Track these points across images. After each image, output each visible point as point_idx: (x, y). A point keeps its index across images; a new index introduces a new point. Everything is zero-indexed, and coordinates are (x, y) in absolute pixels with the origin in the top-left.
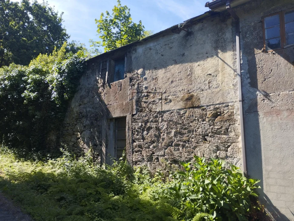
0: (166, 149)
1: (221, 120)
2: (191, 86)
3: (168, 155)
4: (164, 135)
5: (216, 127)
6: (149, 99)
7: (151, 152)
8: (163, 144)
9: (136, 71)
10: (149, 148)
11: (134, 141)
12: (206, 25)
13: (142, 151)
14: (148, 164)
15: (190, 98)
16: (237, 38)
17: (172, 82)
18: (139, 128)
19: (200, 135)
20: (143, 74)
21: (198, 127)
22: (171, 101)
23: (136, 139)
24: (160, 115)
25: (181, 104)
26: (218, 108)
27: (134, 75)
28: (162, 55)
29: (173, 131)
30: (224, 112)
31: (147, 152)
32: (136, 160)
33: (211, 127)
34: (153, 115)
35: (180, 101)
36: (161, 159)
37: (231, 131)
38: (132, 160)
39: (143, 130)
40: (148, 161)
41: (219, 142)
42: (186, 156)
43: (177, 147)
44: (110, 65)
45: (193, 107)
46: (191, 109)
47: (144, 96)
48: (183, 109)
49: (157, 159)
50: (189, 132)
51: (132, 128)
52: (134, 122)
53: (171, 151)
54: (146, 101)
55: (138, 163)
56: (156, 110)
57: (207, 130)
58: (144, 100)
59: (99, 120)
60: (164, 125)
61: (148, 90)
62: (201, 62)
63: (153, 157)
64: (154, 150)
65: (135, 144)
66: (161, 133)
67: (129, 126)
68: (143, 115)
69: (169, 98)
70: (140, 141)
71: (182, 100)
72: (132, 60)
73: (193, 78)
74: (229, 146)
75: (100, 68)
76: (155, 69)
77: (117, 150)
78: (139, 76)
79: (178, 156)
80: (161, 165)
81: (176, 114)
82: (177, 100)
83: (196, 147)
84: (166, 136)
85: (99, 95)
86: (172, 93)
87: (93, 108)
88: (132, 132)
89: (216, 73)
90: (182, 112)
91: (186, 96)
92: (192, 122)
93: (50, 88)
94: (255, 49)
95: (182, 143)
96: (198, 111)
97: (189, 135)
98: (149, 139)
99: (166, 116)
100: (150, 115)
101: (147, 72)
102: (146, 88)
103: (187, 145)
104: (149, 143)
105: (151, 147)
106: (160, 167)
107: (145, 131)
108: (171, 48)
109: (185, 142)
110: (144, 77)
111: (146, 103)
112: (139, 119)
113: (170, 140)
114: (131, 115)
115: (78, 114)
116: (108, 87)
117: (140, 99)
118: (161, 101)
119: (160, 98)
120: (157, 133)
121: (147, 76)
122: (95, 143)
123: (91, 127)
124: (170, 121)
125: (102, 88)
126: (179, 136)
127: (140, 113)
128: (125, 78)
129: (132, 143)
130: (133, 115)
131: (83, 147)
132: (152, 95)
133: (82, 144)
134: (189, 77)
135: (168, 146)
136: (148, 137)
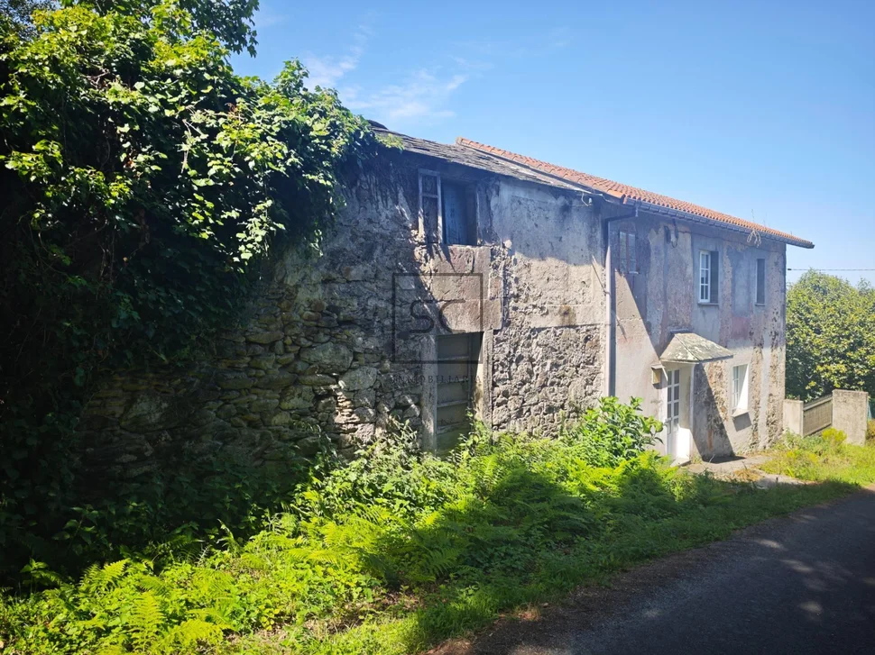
0: (539, 392)
2: (567, 294)
4: (538, 369)
5: (587, 355)
6: (519, 302)
7: (521, 401)
8: (536, 384)
10: (518, 394)
11: (494, 385)
13: (508, 401)
15: (567, 312)
19: (573, 366)
20: (512, 250)
22: (547, 313)
23: (499, 380)
24: (534, 334)
25: (558, 320)
26: (589, 331)
27: (497, 244)
29: (549, 362)
30: (593, 336)
32: (500, 420)
34: (525, 334)
35: (557, 314)
36: (533, 409)
38: (492, 423)
39: (511, 362)
43: (552, 387)
45: (570, 327)
46: (567, 329)
47: (513, 295)
48: (560, 327)
49: (529, 411)
50: (565, 362)
51: (493, 359)
52: (497, 347)
54: (516, 305)
55: (501, 426)
56: (529, 325)
60: (539, 353)
61: (518, 285)
63: (523, 410)
64: (526, 396)
65: (497, 390)
66: (535, 366)
67: (488, 354)
68: (511, 334)
69: (545, 306)
70: (505, 384)
71: (559, 312)
72: (490, 208)
73: (569, 282)
76: (528, 246)
78: (506, 252)
81: (552, 335)
82: (555, 312)
83: (570, 383)
84: (540, 371)
86: (548, 300)
87: (389, 300)
88: (494, 366)
89: (589, 282)
90: (558, 332)
91: (564, 308)
95: (557, 380)
96: (573, 332)
98: (520, 378)
99: (541, 337)
102: (517, 280)
104: (519, 385)
105: (521, 392)
107: (514, 364)
110: (513, 257)
111: (515, 309)
112: (505, 341)
113: (545, 377)
114: (492, 331)
115: (321, 312)
116: (442, 253)
117: (506, 299)
118: (535, 310)
119: (534, 303)
120: (530, 367)
121: (517, 255)
122: (401, 401)
123: (383, 358)
124: (546, 345)
125: (424, 250)
126: (555, 369)
127: (506, 330)
128: (480, 246)
129: (493, 389)
130: (496, 332)
131: (353, 419)
132: (523, 297)
133: (345, 410)
134: (566, 279)
135: (544, 386)
136: (518, 374)
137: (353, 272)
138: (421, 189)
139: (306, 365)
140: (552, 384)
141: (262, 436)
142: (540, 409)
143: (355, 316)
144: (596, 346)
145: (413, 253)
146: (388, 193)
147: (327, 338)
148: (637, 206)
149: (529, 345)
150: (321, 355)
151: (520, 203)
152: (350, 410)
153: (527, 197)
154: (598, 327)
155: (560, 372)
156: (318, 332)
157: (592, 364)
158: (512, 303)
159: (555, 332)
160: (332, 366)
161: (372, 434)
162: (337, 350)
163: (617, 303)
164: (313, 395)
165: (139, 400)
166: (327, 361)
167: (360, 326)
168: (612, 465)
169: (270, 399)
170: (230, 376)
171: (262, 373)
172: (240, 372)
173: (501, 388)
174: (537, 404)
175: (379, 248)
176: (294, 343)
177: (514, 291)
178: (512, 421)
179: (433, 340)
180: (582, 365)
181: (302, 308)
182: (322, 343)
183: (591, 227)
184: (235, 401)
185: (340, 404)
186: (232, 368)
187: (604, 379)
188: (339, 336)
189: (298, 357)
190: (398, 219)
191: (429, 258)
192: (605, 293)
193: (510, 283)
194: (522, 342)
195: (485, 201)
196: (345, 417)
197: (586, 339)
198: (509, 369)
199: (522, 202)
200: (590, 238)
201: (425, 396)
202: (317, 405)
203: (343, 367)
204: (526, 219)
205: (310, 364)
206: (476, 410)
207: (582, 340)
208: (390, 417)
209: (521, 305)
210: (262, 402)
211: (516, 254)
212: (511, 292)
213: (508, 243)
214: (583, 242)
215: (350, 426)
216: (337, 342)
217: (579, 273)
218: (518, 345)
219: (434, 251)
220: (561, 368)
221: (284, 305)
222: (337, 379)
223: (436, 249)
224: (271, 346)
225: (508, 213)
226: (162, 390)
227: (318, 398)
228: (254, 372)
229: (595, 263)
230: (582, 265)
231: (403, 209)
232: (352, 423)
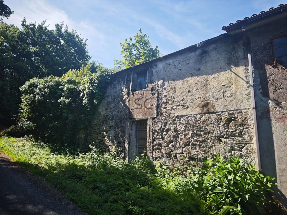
0: (183, 148)
1: (235, 124)
2: (206, 95)
3: (186, 153)
4: (181, 136)
5: (231, 130)
6: (168, 105)
7: (170, 150)
8: (180, 143)
9: (157, 82)
10: (168, 146)
11: (154, 140)
12: (219, 45)
13: (161, 149)
14: (167, 160)
15: (206, 105)
16: (249, 56)
17: (189, 91)
18: (159, 130)
19: (215, 136)
20: (163, 85)
21: (213, 130)
22: (188, 107)
23: (156, 139)
24: (178, 119)
25: (198, 110)
26: (232, 114)
27: (155, 85)
28: (180, 70)
29: (190, 133)
30: (238, 118)
31: (166, 150)
32: (156, 156)
33: (226, 130)
34: (171, 119)
35: (196, 107)
36: (179, 156)
37: (245, 134)
38: (153, 156)
39: (163, 131)
40: (167, 158)
41: (234, 143)
42: (202, 154)
43: (194, 147)
44: (133, 77)
45: (209, 113)
46: (207, 115)
47: (164, 103)
48: (200, 114)
49: (176, 156)
50: (205, 134)
51: (152, 129)
52: (154, 124)
53: (188, 150)
54: (166, 106)
55: (158, 159)
56: (174, 114)
57: (222, 132)
58: (163, 106)
59: (123, 122)
60: (182, 127)
61: (167, 98)
62: (215, 75)
63: (171, 155)
64: (173, 148)
65: (155, 143)
66: (179, 134)
67: (149, 127)
68: (162, 119)
69: (186, 104)
70: (160, 141)
71: (198, 106)
72: (153, 73)
73: (208, 89)
74: (243, 147)
75: (125, 80)
76: (174, 80)
77: (138, 147)
78: (160, 86)
79: (195, 154)
80: (179, 162)
81: (193, 119)
82: (194, 106)
83: (211, 147)
84: (183, 137)
85: (124, 102)
86: (189, 101)
87: (118, 112)
88: (153, 133)
89: (229, 85)
90: (198, 117)
91: (203, 104)
92: (207, 125)
93: (81, 95)
94: (266, 65)
95: (198, 143)
96: (213, 116)
97: (205, 136)
98: (168, 139)
99: (183, 120)
100: (169, 118)
101: (166, 83)
102: (165, 96)
103: (203, 145)
104: (168, 142)
105: (170, 146)
106: (178, 163)
107: (165, 132)
108: (188, 64)
109: (201, 142)
111: (165, 108)
112: (159, 122)
113: (187, 140)
114: (151, 118)
115: (105, 117)
116: (132, 95)
117: (159, 105)
118: (179, 107)
119: (178, 104)
122: (119, 141)
124: (188, 124)
127: (160, 117)
129: (153, 142)
130: (153, 118)
131: (109, 144)
132: (170, 102)
134: (204, 88)
135: (186, 145)
136: (167, 137)
142: (184, 157)
160: (105, 130)
162: (106, 126)
164: (102, 137)
167: (110, 119)
173: (157, 142)
176: (100, 124)
177: (164, 100)
181: (102, 116)
182: (104, 124)
193: (162, 98)
195: (151, 72)
197: (230, 120)
198: (162, 134)
204: (173, 69)
205: (102, 129)
207: (223, 120)
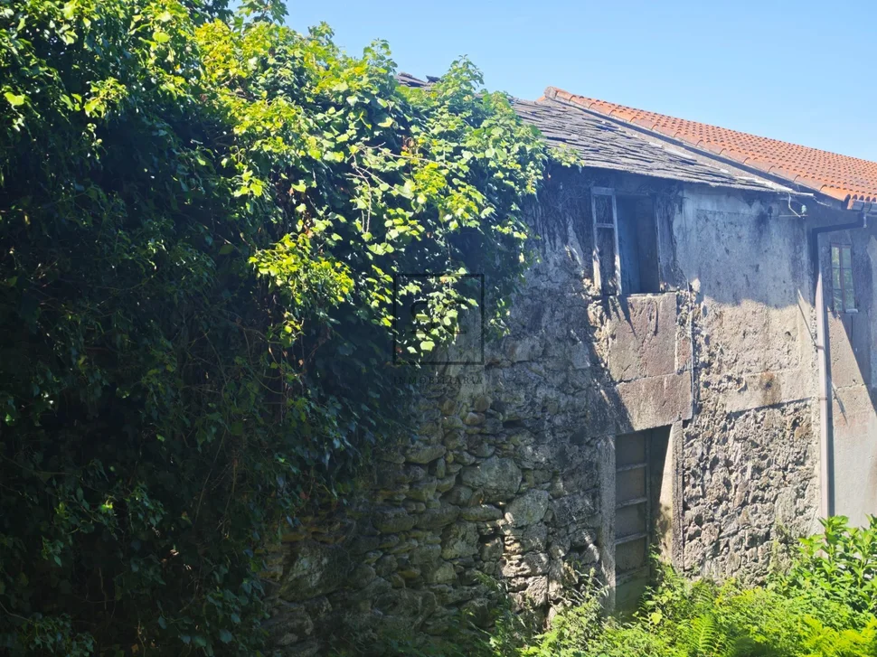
0: (739, 514)
1: (801, 434)
2: (768, 353)
3: (744, 528)
4: (737, 477)
6: (711, 374)
7: (718, 530)
8: (735, 501)
10: (713, 519)
11: (686, 508)
13: (702, 531)
14: (712, 565)
15: (770, 383)
17: (744, 334)
18: (697, 465)
19: (780, 469)
20: (700, 293)
21: (778, 452)
22: (746, 387)
23: (691, 499)
24: (730, 423)
25: (759, 397)
26: (797, 410)
29: (750, 464)
30: (803, 419)
31: (711, 531)
32: (693, 562)
33: (792, 450)
34: (719, 423)
35: (757, 388)
36: (732, 541)
37: (808, 457)
38: (684, 567)
39: (704, 469)
40: (712, 558)
41: (800, 480)
42: (767, 522)
43: (754, 505)
45: (774, 406)
46: (770, 410)
47: (704, 364)
48: (761, 408)
49: (727, 545)
50: (769, 464)
51: (683, 467)
52: (688, 447)
53: (748, 518)
54: (708, 379)
55: (695, 572)
56: (724, 409)
59: (588, 443)
60: (737, 451)
61: (709, 347)
63: (720, 544)
64: (724, 521)
65: (688, 515)
66: (732, 472)
67: (677, 459)
68: (703, 424)
69: (743, 376)
70: (698, 505)
71: (760, 384)
73: (770, 335)
78: (693, 296)
81: (752, 422)
82: (754, 384)
83: (776, 497)
84: (740, 480)
85: (588, 337)
86: (746, 365)
88: (683, 478)
89: (794, 332)
90: (760, 416)
91: (766, 378)
95: (760, 493)
96: (778, 415)
97: (769, 471)
98: (715, 493)
99: (738, 428)
100: (715, 423)
102: (708, 340)
103: (766, 495)
104: (715, 504)
105: (717, 516)
107: (708, 473)
109: (764, 489)
110: (702, 304)
111: (707, 384)
112: (696, 436)
113: (745, 489)
114: (681, 422)
115: (484, 412)
116: (620, 309)
117: (696, 370)
118: (730, 384)
119: (729, 374)
120: (727, 475)
121: (707, 302)
122: (577, 540)
123: (555, 475)
124: (745, 439)
125: (600, 307)
126: (757, 476)
127: (697, 419)
128: (663, 292)
129: (683, 514)
130: (685, 423)
131: (524, 570)
132: (715, 365)
133: (513, 557)
134: (766, 330)
135: (744, 504)
136: (713, 488)
137: (518, 350)
138: (595, 218)
139: (469, 491)
140: (754, 501)
141: (426, 598)
142: (741, 540)
143: (522, 415)
144: (807, 434)
145: (585, 314)
146: (556, 229)
147: (492, 450)
148: (865, 210)
149: (725, 440)
150: (486, 475)
151: (707, 220)
152: (519, 556)
153: (715, 209)
154: (809, 403)
155: (763, 481)
156: (481, 443)
157: (803, 464)
158: (703, 377)
159: (755, 417)
160: (498, 491)
161: (545, 591)
162: (503, 466)
163: (832, 362)
164: (478, 536)
165: (300, 555)
166: (493, 485)
167: (528, 428)
168: (855, 626)
169: (431, 544)
170: (391, 514)
171: (423, 507)
172: (398, 506)
173: (693, 512)
174: (736, 533)
175: (548, 310)
176: (456, 462)
177: (704, 358)
178: (708, 563)
179: (612, 443)
180: (790, 466)
181: (464, 409)
182: (487, 458)
183: (795, 245)
184: (396, 550)
185: (508, 548)
186: (391, 502)
187: (820, 487)
188: (505, 447)
189: (459, 481)
190: (568, 265)
191: (605, 318)
192: (817, 348)
193: (700, 346)
194: (716, 436)
195: (666, 224)
196: (514, 567)
197: (795, 424)
198: (702, 481)
199: (709, 216)
200: (795, 261)
201: (605, 530)
202: (481, 551)
203: (511, 492)
204: (715, 242)
205: (474, 490)
206: (662, 547)
207: (789, 426)
208: (566, 565)
209: (714, 378)
210: (424, 549)
211: (705, 298)
212: (702, 359)
213: (696, 284)
214: (785, 270)
215: (520, 581)
216: (503, 456)
217: (783, 318)
218: (712, 442)
219: (611, 307)
220: (764, 473)
221: (446, 406)
222: (503, 510)
223: (613, 304)
224: (432, 466)
225: (693, 239)
226: (322, 539)
227: (484, 539)
228: (413, 507)
229: (802, 301)
230: (786, 306)
231: (573, 249)
232: (522, 576)
